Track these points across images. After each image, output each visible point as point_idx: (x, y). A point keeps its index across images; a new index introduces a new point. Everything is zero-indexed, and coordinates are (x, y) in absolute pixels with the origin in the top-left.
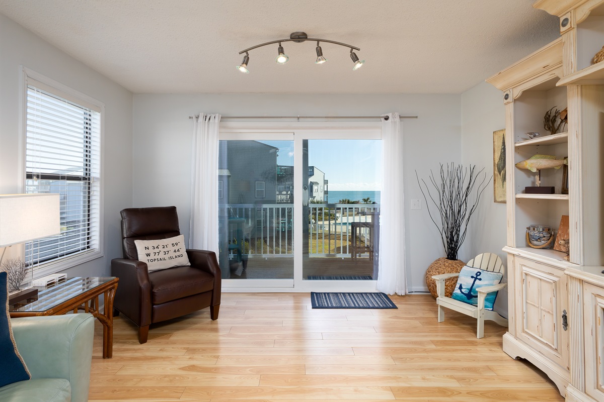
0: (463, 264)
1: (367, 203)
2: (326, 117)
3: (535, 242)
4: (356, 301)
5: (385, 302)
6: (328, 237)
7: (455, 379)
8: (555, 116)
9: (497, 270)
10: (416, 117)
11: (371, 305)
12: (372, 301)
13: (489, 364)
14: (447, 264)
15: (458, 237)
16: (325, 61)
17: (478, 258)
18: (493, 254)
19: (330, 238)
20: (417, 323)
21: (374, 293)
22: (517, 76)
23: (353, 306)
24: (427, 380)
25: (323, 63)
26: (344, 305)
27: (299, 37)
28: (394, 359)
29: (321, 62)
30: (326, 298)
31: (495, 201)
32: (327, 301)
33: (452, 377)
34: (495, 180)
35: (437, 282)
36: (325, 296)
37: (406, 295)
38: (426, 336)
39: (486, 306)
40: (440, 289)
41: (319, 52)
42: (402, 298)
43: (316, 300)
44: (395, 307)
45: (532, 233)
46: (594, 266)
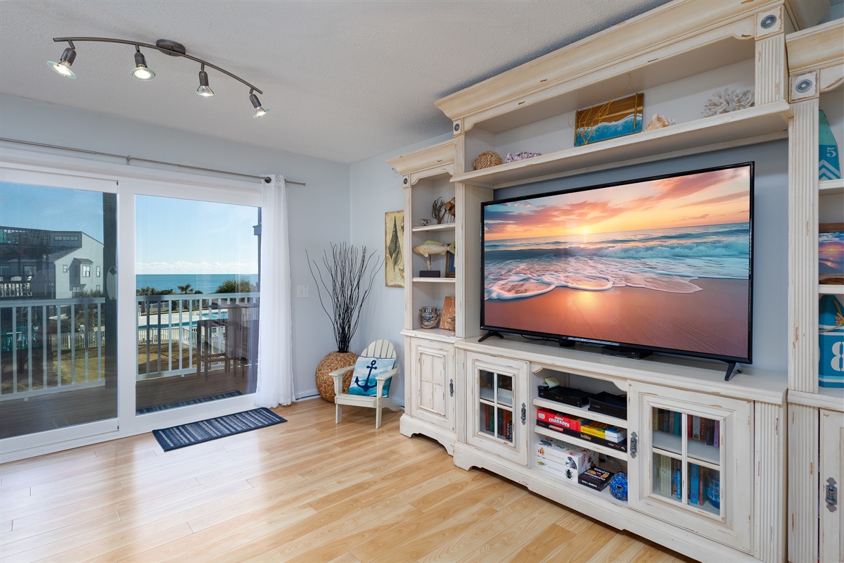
0: (356, 356)
1: (186, 293)
2: (178, 165)
3: (426, 323)
4: (230, 425)
5: (268, 417)
6: (146, 349)
7: (367, 471)
8: (441, 207)
9: (389, 356)
10: (304, 184)
11: (252, 426)
12: (251, 421)
13: (392, 448)
14: (339, 358)
15: (349, 327)
16: (212, 95)
17: (371, 346)
18: (385, 341)
19: (149, 350)
20: (314, 431)
21: (251, 411)
22: (415, 163)
23: (228, 432)
24: (343, 482)
25: (209, 97)
26: (214, 435)
27: (174, 49)
28: (303, 475)
29: (206, 95)
30: (182, 433)
31: (387, 285)
32: (185, 436)
33: (365, 471)
34: (386, 264)
35: (334, 378)
36: (180, 431)
37: (293, 404)
38: (328, 441)
39: (383, 395)
40: (337, 386)
41: (204, 81)
42: (288, 408)
43: (166, 439)
44: (283, 421)
45: (423, 315)
46: (473, 337)
